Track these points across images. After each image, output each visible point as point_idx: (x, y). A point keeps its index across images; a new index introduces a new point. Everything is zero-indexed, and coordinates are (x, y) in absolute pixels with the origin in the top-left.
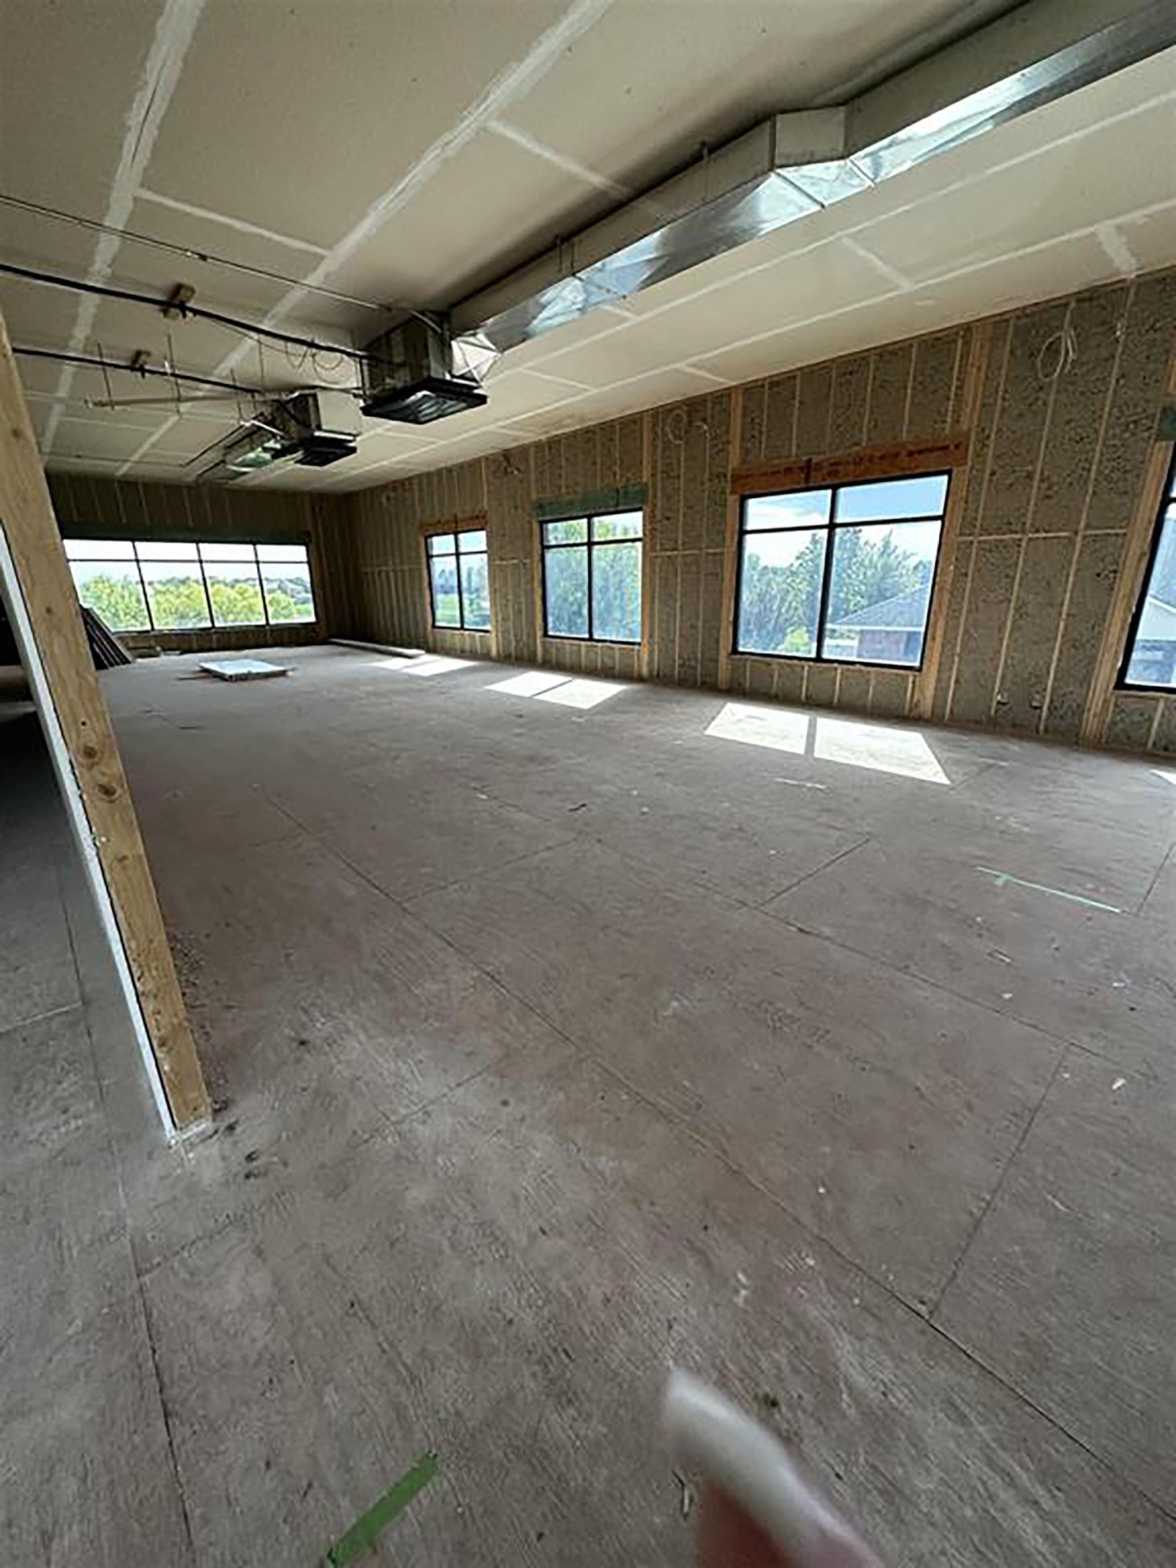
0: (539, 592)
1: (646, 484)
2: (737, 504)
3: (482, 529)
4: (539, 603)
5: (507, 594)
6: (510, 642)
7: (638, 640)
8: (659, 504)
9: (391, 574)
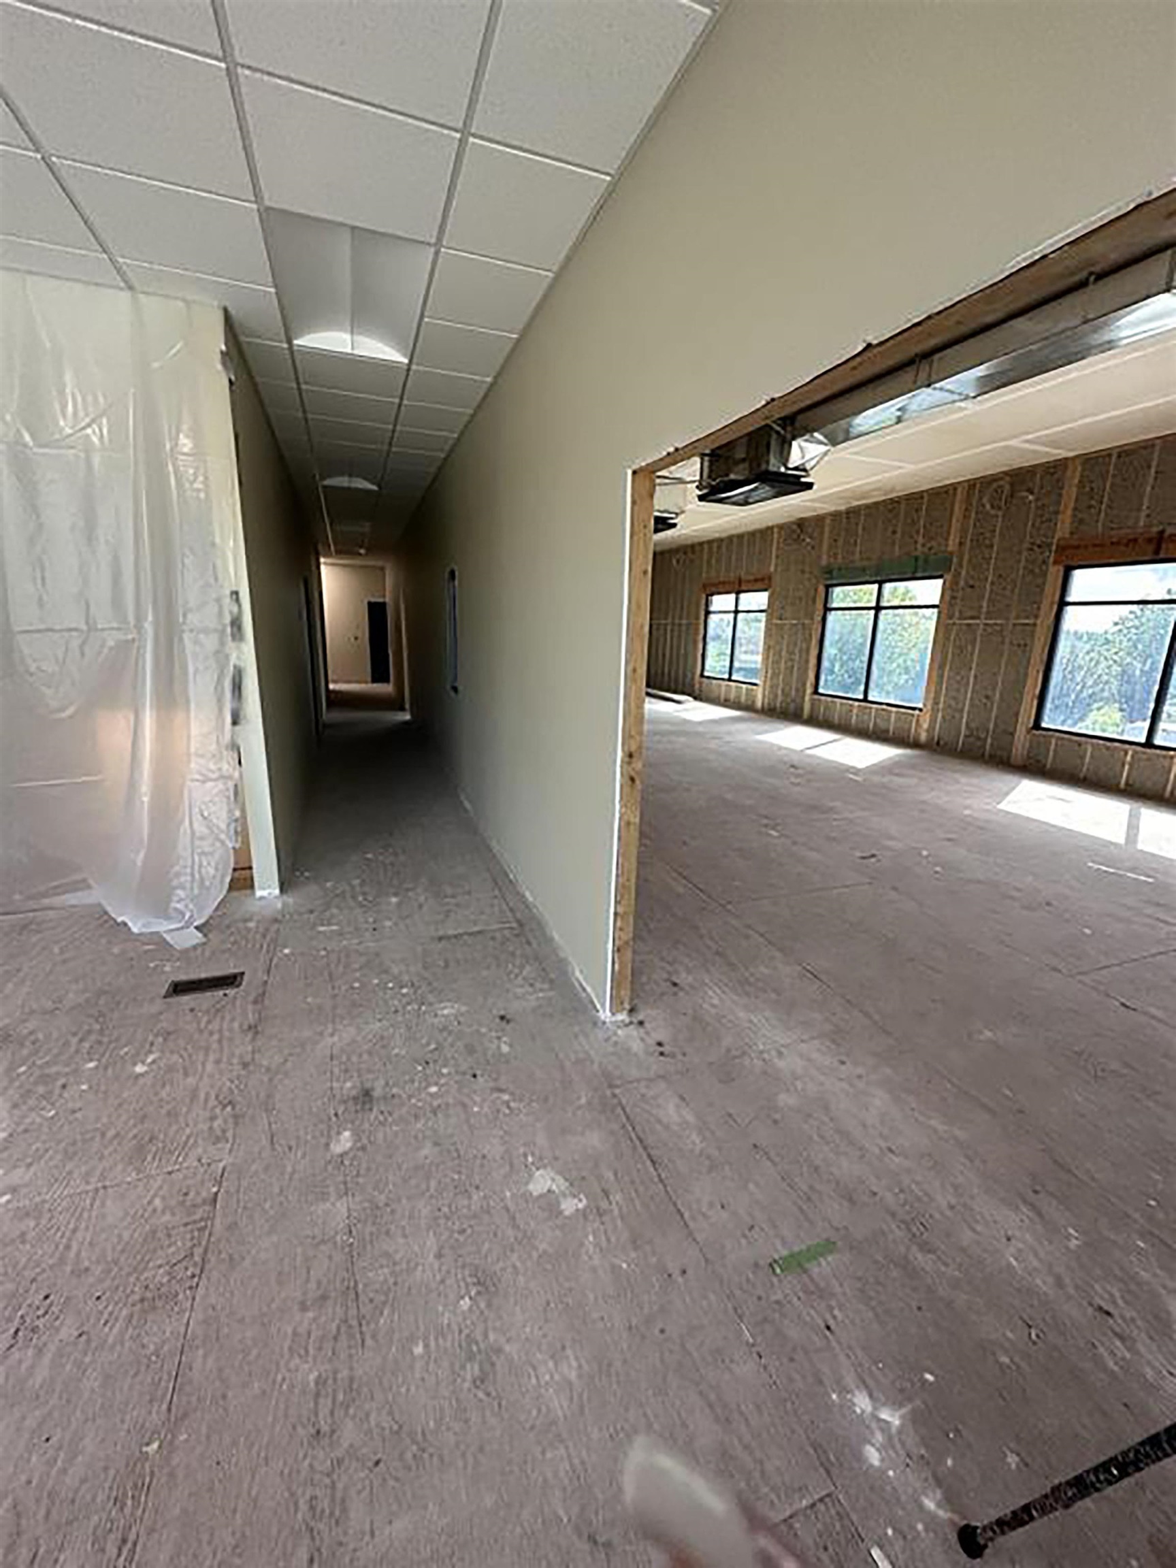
0: (814, 652)
1: (951, 553)
2: (1061, 574)
3: (765, 590)
4: (813, 661)
5: (781, 650)
6: (776, 696)
7: (920, 705)
8: (964, 573)
9: (669, 628)
